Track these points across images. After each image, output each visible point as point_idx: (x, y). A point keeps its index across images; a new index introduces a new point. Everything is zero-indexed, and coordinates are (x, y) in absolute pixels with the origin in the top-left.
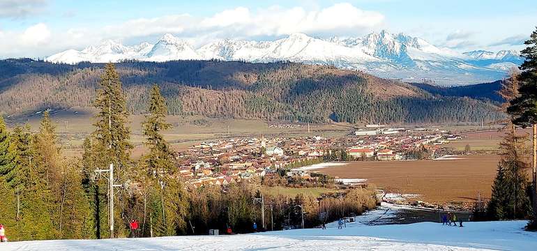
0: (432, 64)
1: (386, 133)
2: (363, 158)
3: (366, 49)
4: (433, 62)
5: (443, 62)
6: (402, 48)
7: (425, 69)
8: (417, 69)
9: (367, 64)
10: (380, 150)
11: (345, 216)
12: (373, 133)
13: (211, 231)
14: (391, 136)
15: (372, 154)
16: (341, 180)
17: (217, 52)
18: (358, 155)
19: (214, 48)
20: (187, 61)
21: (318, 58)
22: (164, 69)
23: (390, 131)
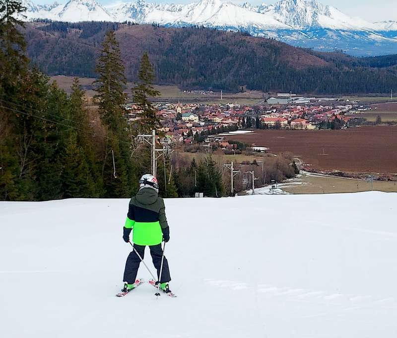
0: (342, 33)
1: (297, 102)
2: (277, 126)
3: (278, 16)
4: (344, 31)
5: (354, 32)
6: (314, 15)
7: (335, 38)
8: (328, 38)
9: (279, 31)
10: (293, 119)
11: (266, 183)
12: (285, 102)
13: (197, 194)
14: (303, 105)
15: (286, 122)
16: (258, 148)
17: (130, 14)
18: (273, 123)
19: (125, 10)
20: (101, 23)
21: (229, 24)
22: (78, 30)
23: (301, 100)
